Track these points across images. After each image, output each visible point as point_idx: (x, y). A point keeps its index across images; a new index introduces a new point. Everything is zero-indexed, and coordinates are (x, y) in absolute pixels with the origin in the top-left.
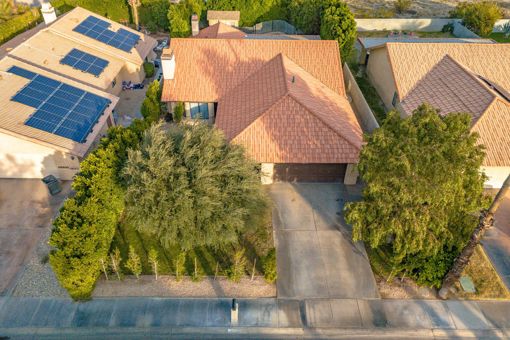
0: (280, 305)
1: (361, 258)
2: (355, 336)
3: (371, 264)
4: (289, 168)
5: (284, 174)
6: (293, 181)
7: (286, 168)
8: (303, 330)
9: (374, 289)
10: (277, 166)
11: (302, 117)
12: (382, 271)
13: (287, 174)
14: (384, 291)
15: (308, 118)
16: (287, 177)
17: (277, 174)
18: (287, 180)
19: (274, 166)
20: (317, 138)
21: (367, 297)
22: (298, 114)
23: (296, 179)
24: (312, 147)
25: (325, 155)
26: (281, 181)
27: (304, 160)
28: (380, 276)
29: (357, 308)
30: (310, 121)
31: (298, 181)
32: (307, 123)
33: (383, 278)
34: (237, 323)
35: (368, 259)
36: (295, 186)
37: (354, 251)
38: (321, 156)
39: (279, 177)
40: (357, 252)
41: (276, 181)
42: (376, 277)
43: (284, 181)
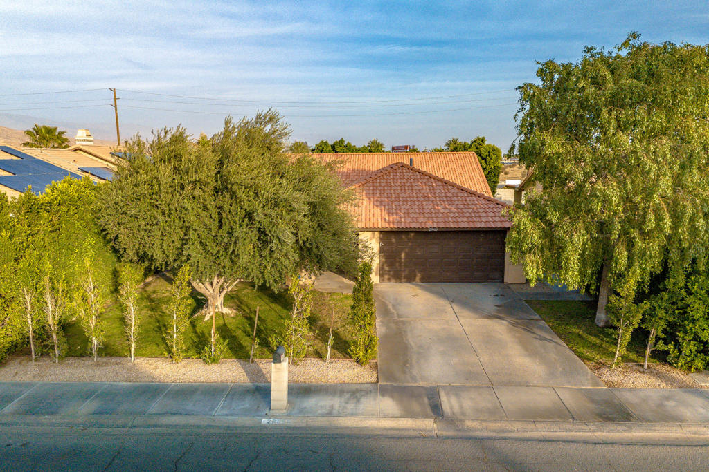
0: (382, 391)
1: (552, 345)
2: (557, 433)
3: (573, 351)
4: (406, 253)
5: (397, 264)
6: (414, 279)
7: (401, 252)
8: (435, 422)
9: (589, 377)
10: (385, 248)
11: (424, 184)
12: (598, 357)
13: (402, 265)
14: (610, 379)
15: (434, 184)
16: (404, 271)
17: (386, 265)
18: (404, 278)
19: (380, 248)
20: (450, 203)
21: (575, 385)
22: (418, 182)
23: (419, 276)
24: (442, 211)
25: (465, 219)
26: (394, 280)
27: (430, 225)
28: (597, 363)
29: (557, 398)
30: (438, 187)
31: (423, 280)
32: (432, 189)
33: (603, 364)
34: (285, 411)
35: (565, 345)
36: (418, 285)
37: (536, 338)
38: (459, 220)
39: (389, 271)
40: (541, 340)
41: (386, 280)
42: (588, 363)
43: (398, 280)
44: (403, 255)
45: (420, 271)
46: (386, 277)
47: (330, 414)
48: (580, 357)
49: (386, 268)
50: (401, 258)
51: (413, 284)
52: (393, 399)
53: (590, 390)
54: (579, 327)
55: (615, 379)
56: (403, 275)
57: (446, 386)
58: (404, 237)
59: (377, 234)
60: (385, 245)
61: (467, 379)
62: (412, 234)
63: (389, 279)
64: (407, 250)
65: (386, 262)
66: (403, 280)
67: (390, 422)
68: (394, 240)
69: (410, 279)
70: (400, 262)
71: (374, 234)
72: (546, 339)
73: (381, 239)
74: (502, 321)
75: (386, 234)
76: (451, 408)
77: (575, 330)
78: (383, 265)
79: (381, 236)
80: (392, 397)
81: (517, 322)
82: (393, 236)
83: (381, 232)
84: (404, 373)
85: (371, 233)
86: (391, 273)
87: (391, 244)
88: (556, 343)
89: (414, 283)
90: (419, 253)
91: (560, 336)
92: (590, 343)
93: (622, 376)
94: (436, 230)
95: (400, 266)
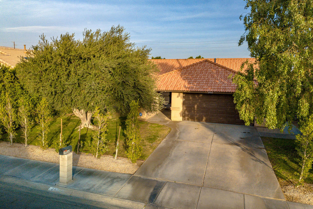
0: (131, 180)
1: (261, 165)
3: (274, 171)
4: (197, 105)
5: (193, 111)
6: (202, 120)
7: (194, 105)
8: (145, 206)
9: (276, 191)
10: (186, 102)
11: (214, 70)
12: (291, 177)
13: (195, 112)
14: (292, 194)
15: (220, 70)
16: (196, 115)
17: (186, 111)
18: (196, 119)
19: (183, 102)
20: (225, 79)
21: (262, 195)
22: (212, 68)
23: (204, 119)
24: (218, 83)
25: (230, 88)
26: (190, 120)
27: (209, 90)
28: (288, 181)
29: (242, 202)
30: (221, 71)
31: (206, 121)
32: (218, 72)
33: (292, 183)
34: (66, 184)
35: (271, 166)
36: (203, 124)
37: (253, 160)
38: (227, 88)
39: (188, 115)
40: (256, 161)
41: (186, 119)
42: (281, 180)
43: (193, 120)
44: (196, 106)
45: (205, 116)
46: (187, 118)
47: (88, 190)
48: (277, 175)
49: (187, 113)
50: (195, 108)
51: (200, 123)
52: (132, 187)
53: (271, 200)
54: (287, 156)
55: (296, 195)
56: (196, 118)
57: (172, 182)
58: (196, 96)
59: (182, 94)
60: (186, 100)
61: (189, 180)
62: (201, 95)
63: (188, 119)
64: (198, 104)
65: (186, 110)
66: (196, 120)
67: (118, 201)
68: (191, 98)
69: (199, 120)
70: (194, 110)
71: (179, 94)
72: (260, 161)
73: (184, 97)
74: (238, 147)
75: (187, 94)
76: (163, 198)
77: (283, 158)
78: (185, 111)
79: (184, 95)
80: (133, 185)
81: (247, 148)
82: (190, 96)
83: (184, 93)
84: (154, 170)
85: (178, 93)
86: (189, 116)
87: (190, 100)
88: (266, 164)
89: (202, 122)
90: (204, 106)
91: (271, 160)
92: (290, 167)
93: (302, 194)
94: (212, 93)
95: (194, 112)
